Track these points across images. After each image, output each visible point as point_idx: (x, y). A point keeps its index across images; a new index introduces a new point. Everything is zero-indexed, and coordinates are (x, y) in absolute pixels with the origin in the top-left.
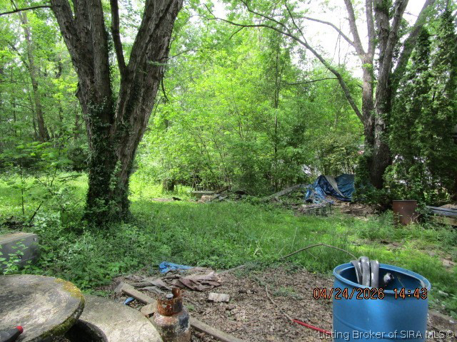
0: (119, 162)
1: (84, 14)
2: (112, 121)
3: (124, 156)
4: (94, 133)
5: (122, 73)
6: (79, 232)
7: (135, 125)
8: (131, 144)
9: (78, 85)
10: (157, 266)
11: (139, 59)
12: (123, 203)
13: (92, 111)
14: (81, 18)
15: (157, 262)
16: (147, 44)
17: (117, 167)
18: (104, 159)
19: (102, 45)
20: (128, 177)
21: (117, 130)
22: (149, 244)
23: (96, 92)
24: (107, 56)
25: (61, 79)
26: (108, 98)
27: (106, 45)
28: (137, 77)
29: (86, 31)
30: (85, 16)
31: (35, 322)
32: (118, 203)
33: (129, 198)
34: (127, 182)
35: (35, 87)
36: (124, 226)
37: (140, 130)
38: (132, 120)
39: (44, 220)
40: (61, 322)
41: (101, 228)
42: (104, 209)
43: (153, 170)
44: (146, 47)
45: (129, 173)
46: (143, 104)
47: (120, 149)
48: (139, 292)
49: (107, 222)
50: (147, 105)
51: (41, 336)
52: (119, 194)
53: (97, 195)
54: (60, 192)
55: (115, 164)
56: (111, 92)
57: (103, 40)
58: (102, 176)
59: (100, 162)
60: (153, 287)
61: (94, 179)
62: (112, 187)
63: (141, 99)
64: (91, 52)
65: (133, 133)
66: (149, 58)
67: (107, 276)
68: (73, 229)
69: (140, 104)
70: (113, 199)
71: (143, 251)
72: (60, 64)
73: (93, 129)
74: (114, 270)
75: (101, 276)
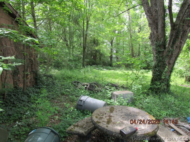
0: (167, 67)
1: (155, 4)
2: (165, 48)
3: (169, 64)
4: (156, 54)
5: (171, 26)
6: (148, 95)
7: (176, 50)
8: (173, 58)
9: (151, 34)
10: (186, 118)
11: (181, 18)
12: (167, 85)
13: (156, 45)
14: (154, 6)
15: (186, 116)
16: (186, 10)
17: (166, 69)
18: (160, 65)
19: (163, 15)
20: (171, 73)
21: (167, 52)
22: (180, 106)
23: (158, 36)
24: (164, 20)
25: (141, 33)
26: (164, 38)
27: (164, 15)
28: (179, 27)
29: (155, 11)
30: (156, 4)
31: (141, 128)
32: (165, 85)
33: (170, 83)
34: (170, 76)
35: (131, 37)
36: (168, 95)
37: (179, 52)
38: (175, 47)
39: (136, 87)
40: (151, 131)
41: (157, 94)
42: (159, 87)
43: (180, 71)
44: (185, 11)
45: (171, 72)
46: (181, 40)
47: (168, 61)
48: (177, 128)
49: (159, 92)
50: (183, 40)
51: (144, 134)
52: (166, 81)
53: (156, 80)
54: (141, 77)
55: (165, 67)
56: (165, 36)
57: (163, 13)
58: (159, 72)
59: (158, 66)
60: (184, 128)
61: (155, 73)
62: (163, 77)
63: (180, 37)
64: (157, 19)
65: (175, 53)
66: (186, 17)
67: (161, 116)
68: (145, 93)
69: (180, 40)
70: (163, 83)
71: (177, 109)
72: (140, 27)
73: (156, 52)
74: (164, 114)
75: (158, 115)
